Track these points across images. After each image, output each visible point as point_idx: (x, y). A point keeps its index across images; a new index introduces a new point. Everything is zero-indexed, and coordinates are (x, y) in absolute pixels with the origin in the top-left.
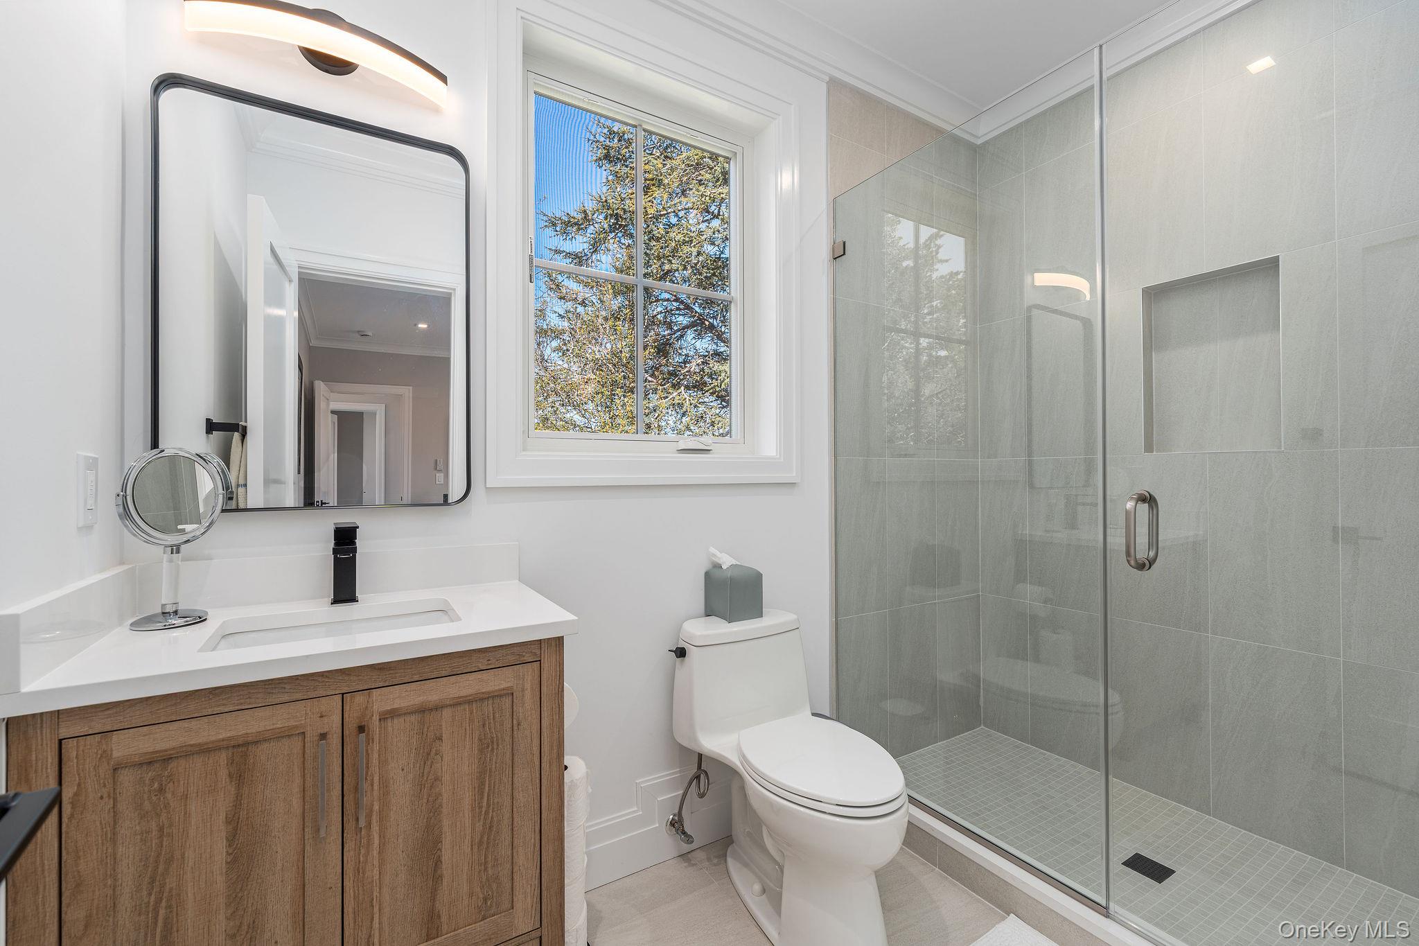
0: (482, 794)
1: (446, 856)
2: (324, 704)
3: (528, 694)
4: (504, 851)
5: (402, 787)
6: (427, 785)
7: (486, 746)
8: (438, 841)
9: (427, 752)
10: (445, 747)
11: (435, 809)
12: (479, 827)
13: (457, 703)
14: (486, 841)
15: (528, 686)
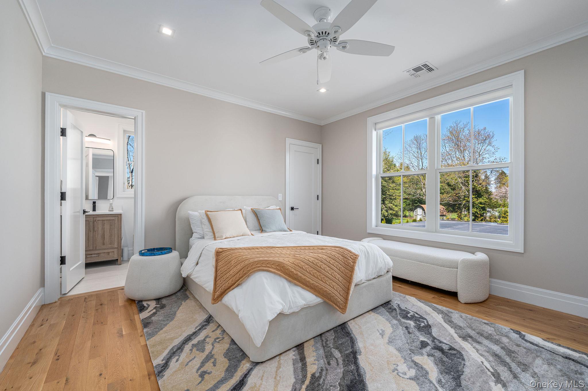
0: (110, 231)
1: (105, 236)
2: (91, 218)
3: (116, 220)
4: (113, 238)
5: (100, 228)
6: (103, 229)
7: (111, 225)
8: (104, 235)
9: (103, 225)
10: (105, 225)
11: (104, 231)
12: (110, 234)
13: (107, 220)
14: (111, 236)
15: (116, 219)
